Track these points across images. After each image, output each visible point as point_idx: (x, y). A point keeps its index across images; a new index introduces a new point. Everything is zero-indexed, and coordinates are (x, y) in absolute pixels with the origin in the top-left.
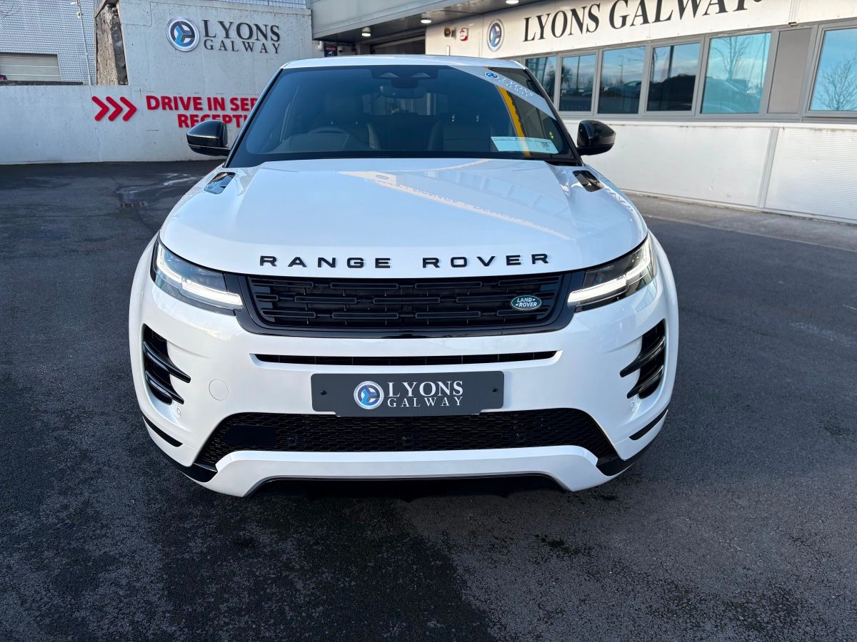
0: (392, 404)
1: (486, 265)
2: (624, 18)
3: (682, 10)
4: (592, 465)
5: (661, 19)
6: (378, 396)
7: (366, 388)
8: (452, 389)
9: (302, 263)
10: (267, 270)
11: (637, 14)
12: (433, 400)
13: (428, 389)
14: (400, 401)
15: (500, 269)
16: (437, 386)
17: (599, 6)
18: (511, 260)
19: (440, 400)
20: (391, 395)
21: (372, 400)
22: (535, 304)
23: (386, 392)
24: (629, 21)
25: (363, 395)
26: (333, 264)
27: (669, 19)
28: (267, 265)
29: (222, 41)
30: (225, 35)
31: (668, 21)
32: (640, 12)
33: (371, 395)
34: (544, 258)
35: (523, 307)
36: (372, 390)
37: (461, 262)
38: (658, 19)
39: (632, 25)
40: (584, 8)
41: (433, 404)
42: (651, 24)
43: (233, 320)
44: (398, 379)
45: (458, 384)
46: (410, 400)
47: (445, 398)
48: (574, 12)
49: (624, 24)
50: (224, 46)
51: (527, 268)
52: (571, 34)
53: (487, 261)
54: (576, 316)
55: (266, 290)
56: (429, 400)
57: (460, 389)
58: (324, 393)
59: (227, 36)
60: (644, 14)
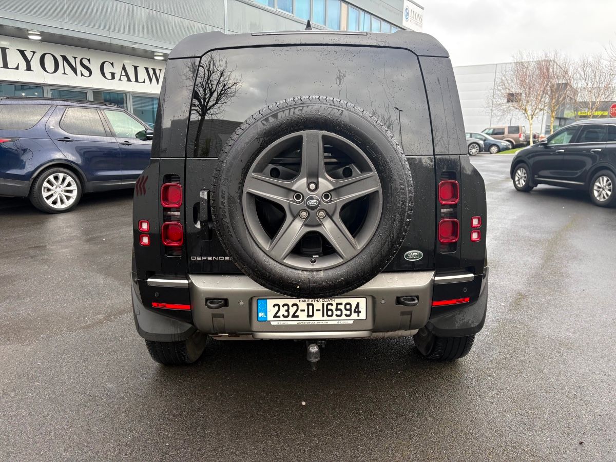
2: (113, 74)
11: (122, 74)
17: (89, 60)
24: (117, 76)
27: (144, 82)
38: (137, 81)
39: (120, 80)
40: (75, 59)
42: (133, 82)
48: (65, 58)
49: (113, 78)
52: (65, 73)
60: (127, 75)
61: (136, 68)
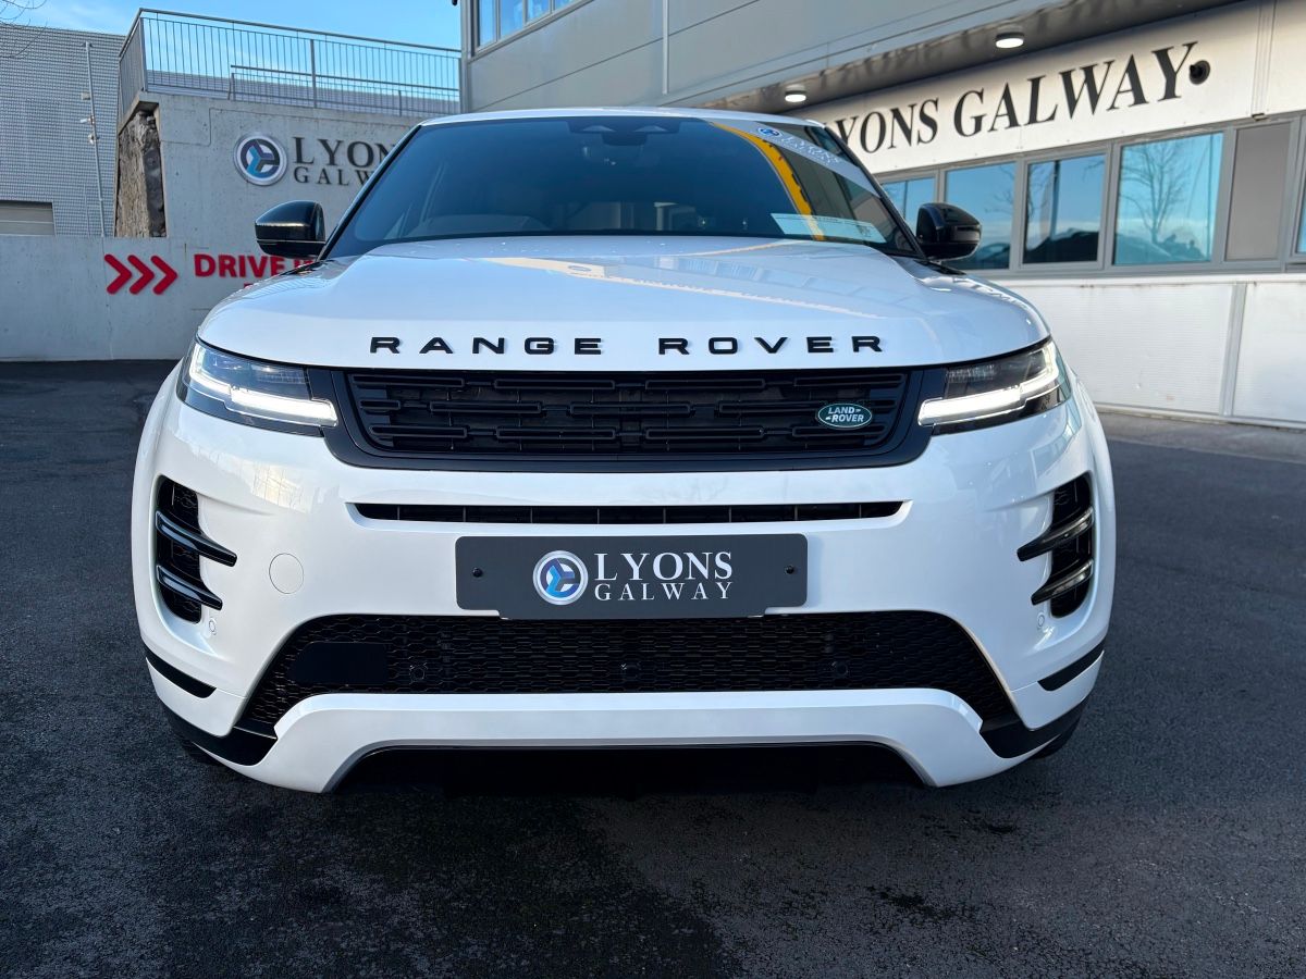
0: (602, 595)
1: (772, 350)
2: (978, 120)
3: (1072, 103)
4: (973, 730)
5: (1039, 118)
6: (577, 580)
7: (555, 563)
8: (713, 567)
9: (445, 347)
10: (384, 360)
11: (1000, 113)
12: (678, 587)
13: (668, 567)
14: (617, 589)
15: (795, 358)
16: (685, 560)
17: (936, 103)
18: (816, 345)
19: (689, 589)
20: (601, 577)
21: (567, 587)
22: (861, 418)
23: (593, 572)
24: (986, 124)
25: (549, 577)
26: (499, 348)
27: (1052, 118)
28: (384, 352)
29: (324, 171)
30: (328, 161)
31: (1050, 123)
32: (1004, 110)
33: (565, 578)
34: (875, 344)
35: (839, 423)
36: (566, 568)
37: (728, 346)
38: (1033, 119)
39: (992, 129)
40: (912, 106)
41: (678, 596)
42: (1023, 127)
43: (319, 444)
44: (614, 546)
45: (724, 558)
46: (636, 587)
47: (700, 585)
48: (897, 114)
49: (978, 128)
50: (326, 178)
51: (843, 357)
52: (892, 146)
53: (772, 344)
54: (936, 442)
55: (381, 395)
56: (670, 588)
57: (727, 568)
58: (478, 574)
59: (332, 162)
60: (1011, 113)
61: (1035, 83)
